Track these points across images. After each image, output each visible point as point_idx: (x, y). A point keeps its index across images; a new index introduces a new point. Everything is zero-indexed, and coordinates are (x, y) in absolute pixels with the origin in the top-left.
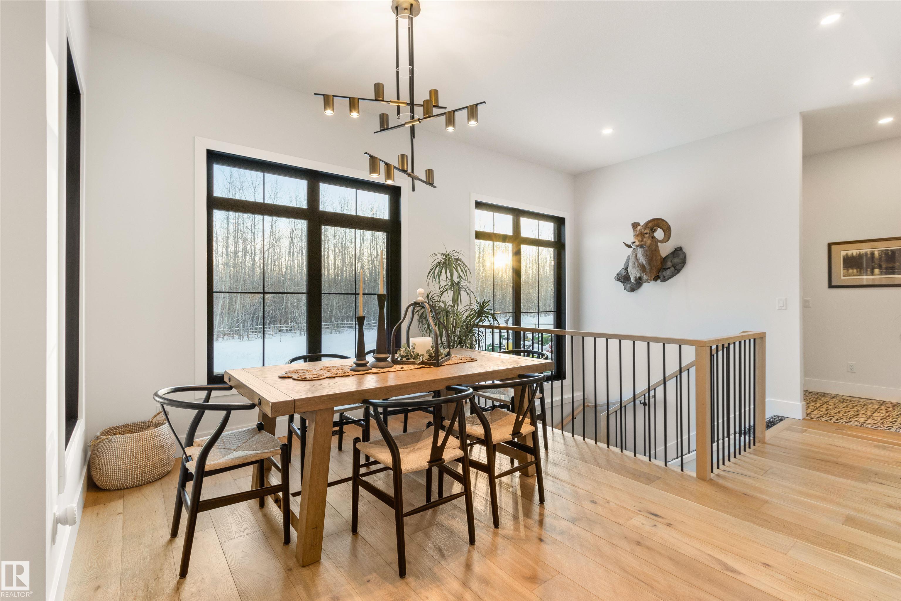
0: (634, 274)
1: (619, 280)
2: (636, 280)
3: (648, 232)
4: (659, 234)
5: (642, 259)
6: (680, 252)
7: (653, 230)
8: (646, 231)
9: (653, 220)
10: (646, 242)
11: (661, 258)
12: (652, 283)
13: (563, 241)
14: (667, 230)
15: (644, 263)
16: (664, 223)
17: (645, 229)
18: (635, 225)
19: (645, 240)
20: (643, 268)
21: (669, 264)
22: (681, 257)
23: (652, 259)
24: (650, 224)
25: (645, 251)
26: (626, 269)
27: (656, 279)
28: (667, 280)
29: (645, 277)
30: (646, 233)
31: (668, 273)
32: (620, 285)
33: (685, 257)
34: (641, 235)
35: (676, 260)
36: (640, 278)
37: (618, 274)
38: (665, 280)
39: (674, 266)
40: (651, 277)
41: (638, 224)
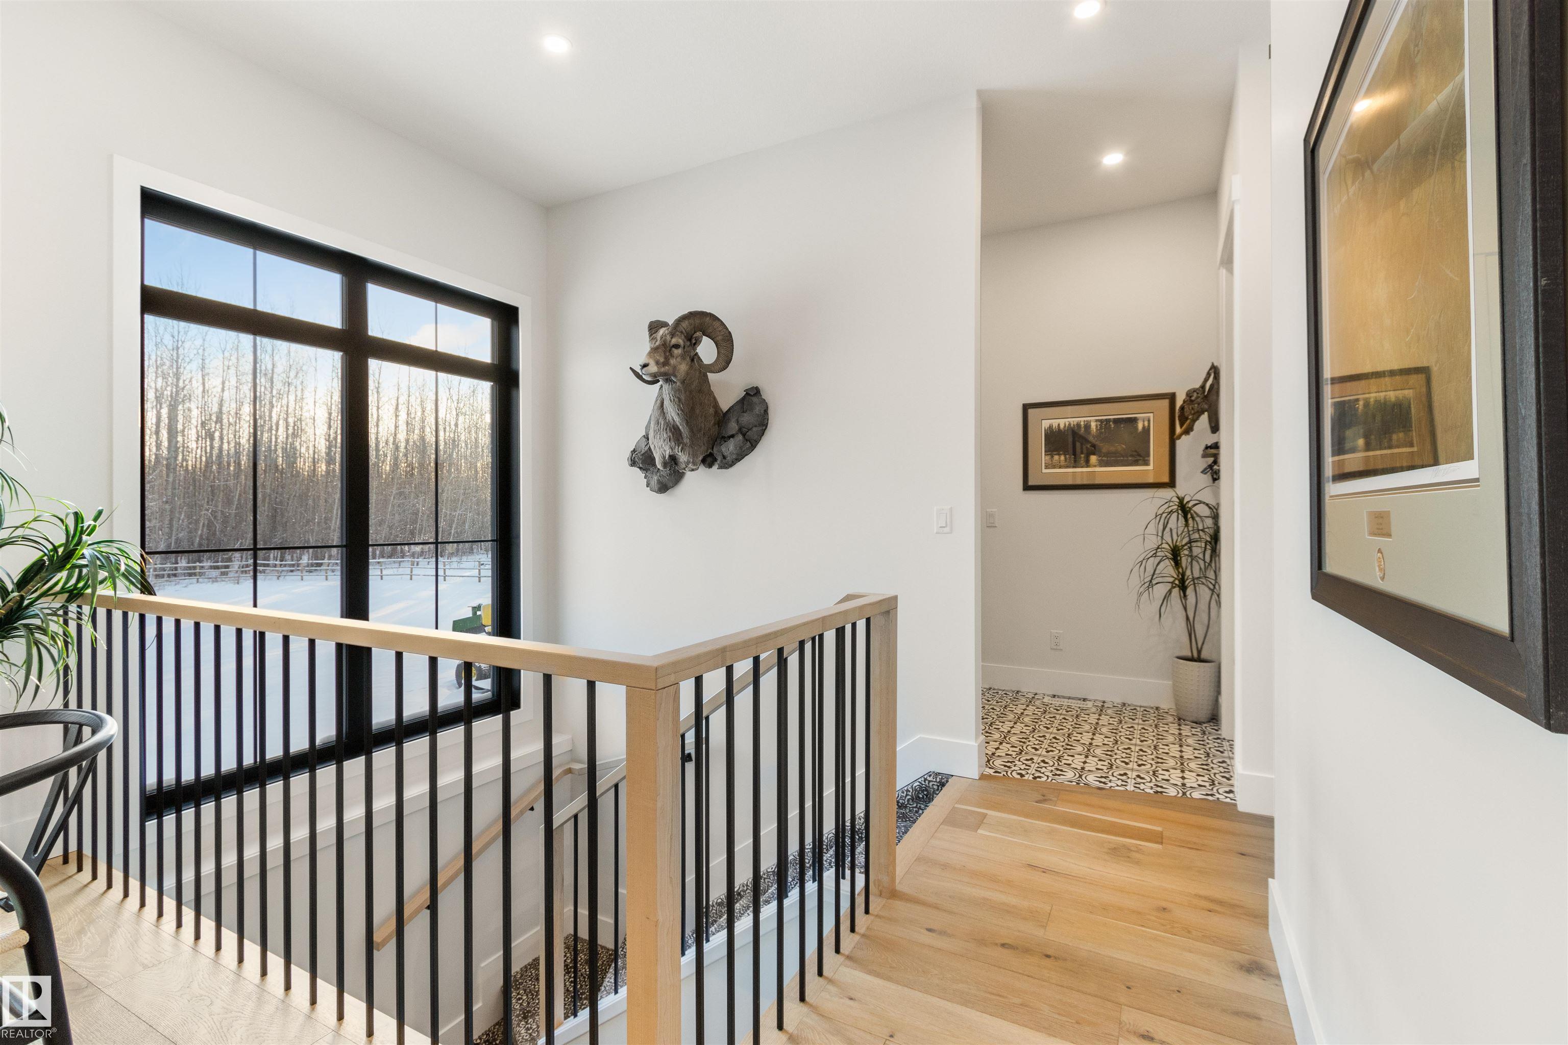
0: (661, 449)
1: (633, 463)
2: (665, 464)
3: (681, 342)
4: (707, 350)
5: (673, 413)
6: (755, 399)
7: (692, 341)
8: (674, 341)
9: (692, 315)
10: (675, 368)
11: (716, 412)
12: (702, 469)
13: (514, 366)
14: (725, 342)
15: (677, 420)
16: (716, 324)
17: (673, 335)
18: (654, 327)
19: (673, 361)
20: (675, 434)
21: (733, 427)
22: (758, 410)
23: (693, 409)
24: (685, 324)
25: (676, 391)
26: (647, 437)
27: (709, 461)
28: (731, 466)
29: (683, 458)
30: (677, 346)
31: (730, 448)
32: (637, 474)
33: (766, 411)
34: (663, 350)
35: (746, 419)
36: (673, 459)
37: (634, 451)
38: (727, 464)
39: (743, 431)
40: (694, 455)
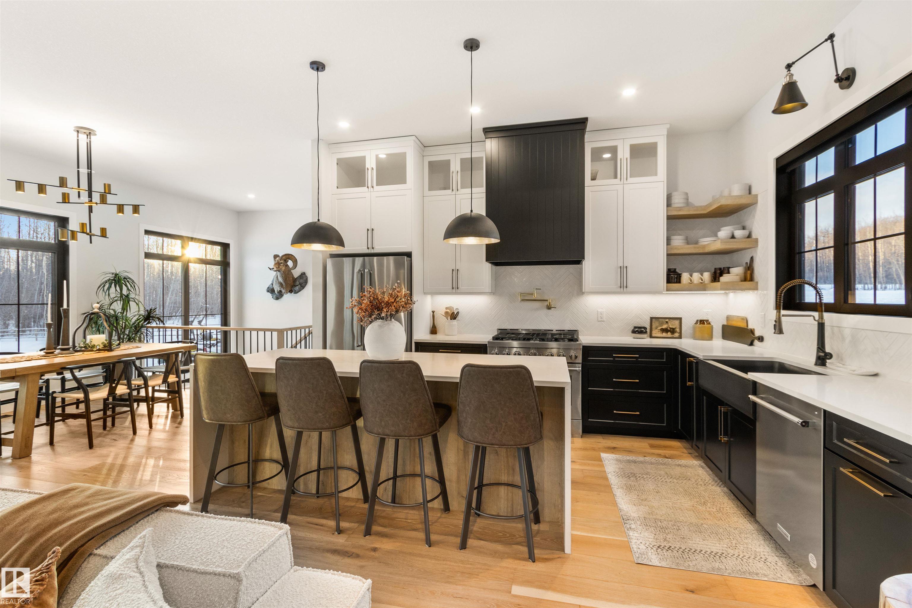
0: (277, 288)
1: (268, 291)
2: (278, 292)
3: (283, 262)
4: (290, 263)
5: (280, 280)
6: (304, 276)
7: (286, 261)
8: (281, 262)
9: (286, 255)
10: (281, 268)
11: (293, 279)
12: (289, 293)
13: (228, 261)
14: (295, 262)
15: (282, 281)
16: (293, 257)
17: (281, 260)
18: (276, 256)
19: (280, 267)
20: (281, 285)
21: (298, 283)
22: (304, 278)
23: (286, 279)
24: (284, 257)
25: (281, 274)
26: (272, 284)
27: (291, 291)
28: (298, 292)
29: (283, 291)
30: (282, 263)
31: (297, 288)
32: (269, 295)
33: (307, 279)
34: (278, 264)
35: (301, 281)
36: (281, 291)
37: (268, 288)
38: (296, 292)
39: (300, 284)
40: (287, 290)
41: (278, 256)
